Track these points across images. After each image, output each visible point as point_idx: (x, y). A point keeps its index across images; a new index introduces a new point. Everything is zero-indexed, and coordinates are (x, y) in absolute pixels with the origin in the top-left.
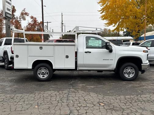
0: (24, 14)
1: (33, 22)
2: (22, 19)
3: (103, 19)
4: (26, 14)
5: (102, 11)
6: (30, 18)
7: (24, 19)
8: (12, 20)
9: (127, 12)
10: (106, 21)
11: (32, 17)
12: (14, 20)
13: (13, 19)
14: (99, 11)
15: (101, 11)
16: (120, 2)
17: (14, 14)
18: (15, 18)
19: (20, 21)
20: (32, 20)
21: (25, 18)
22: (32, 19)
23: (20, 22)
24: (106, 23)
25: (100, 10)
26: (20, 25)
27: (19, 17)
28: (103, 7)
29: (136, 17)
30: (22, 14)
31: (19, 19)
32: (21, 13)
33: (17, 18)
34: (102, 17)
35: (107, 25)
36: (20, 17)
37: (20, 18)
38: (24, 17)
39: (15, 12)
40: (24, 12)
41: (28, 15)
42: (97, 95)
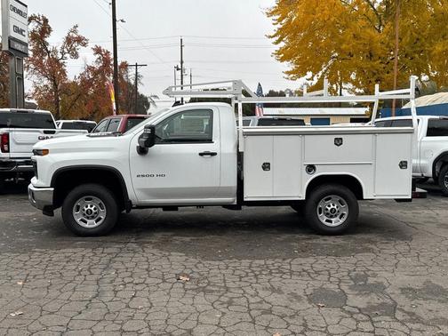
0: (74, 41)
1: (101, 65)
2: (67, 55)
3: (282, 60)
4: (80, 40)
5: (277, 38)
6: (93, 52)
7: (75, 56)
8: (41, 58)
9: (344, 41)
10: (288, 66)
11: (98, 50)
12: (47, 57)
13: (44, 54)
14: (270, 37)
15: (274, 36)
16: (325, 12)
17: (47, 40)
18: (49, 52)
19: (62, 61)
20: (99, 58)
21: (76, 53)
22: (98, 56)
23: (62, 64)
24: (290, 69)
25: (273, 33)
26: (63, 72)
27: (59, 49)
28: (279, 26)
29: (371, 56)
30: (69, 40)
31: (60, 56)
32: (67, 38)
33: (55, 51)
34: (279, 53)
35: (292, 75)
36: (63, 48)
37: (63, 53)
38: (74, 49)
39: (49, 34)
40: (75, 36)
41: (84, 45)
42: (185, 258)
